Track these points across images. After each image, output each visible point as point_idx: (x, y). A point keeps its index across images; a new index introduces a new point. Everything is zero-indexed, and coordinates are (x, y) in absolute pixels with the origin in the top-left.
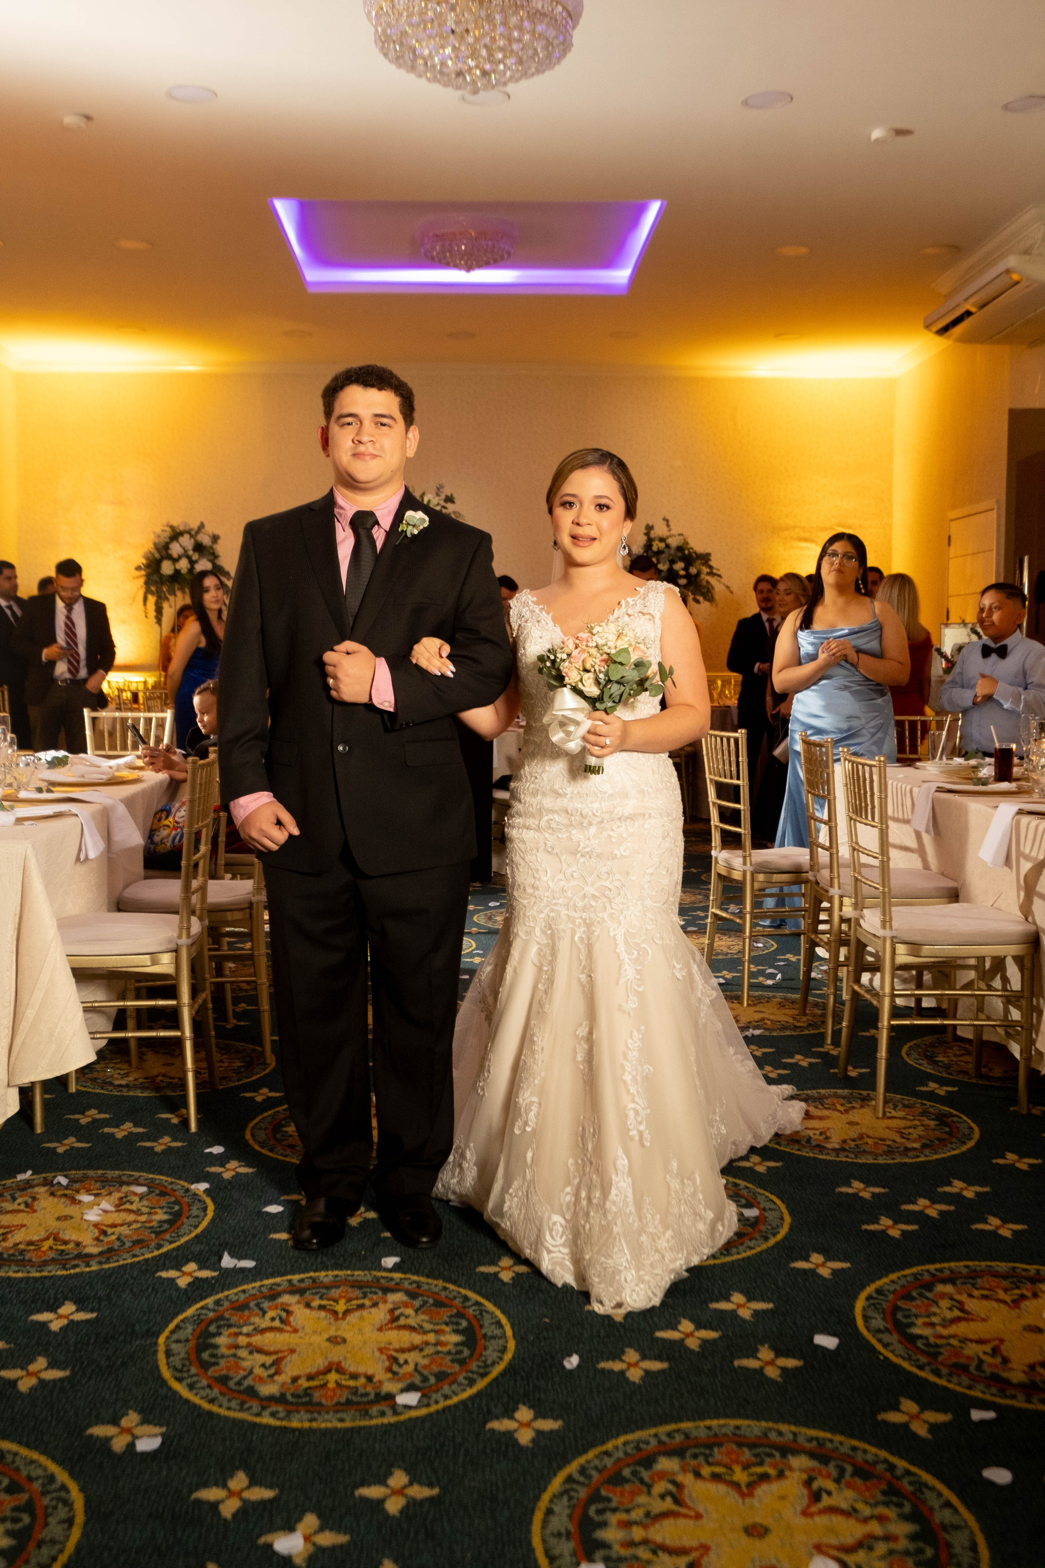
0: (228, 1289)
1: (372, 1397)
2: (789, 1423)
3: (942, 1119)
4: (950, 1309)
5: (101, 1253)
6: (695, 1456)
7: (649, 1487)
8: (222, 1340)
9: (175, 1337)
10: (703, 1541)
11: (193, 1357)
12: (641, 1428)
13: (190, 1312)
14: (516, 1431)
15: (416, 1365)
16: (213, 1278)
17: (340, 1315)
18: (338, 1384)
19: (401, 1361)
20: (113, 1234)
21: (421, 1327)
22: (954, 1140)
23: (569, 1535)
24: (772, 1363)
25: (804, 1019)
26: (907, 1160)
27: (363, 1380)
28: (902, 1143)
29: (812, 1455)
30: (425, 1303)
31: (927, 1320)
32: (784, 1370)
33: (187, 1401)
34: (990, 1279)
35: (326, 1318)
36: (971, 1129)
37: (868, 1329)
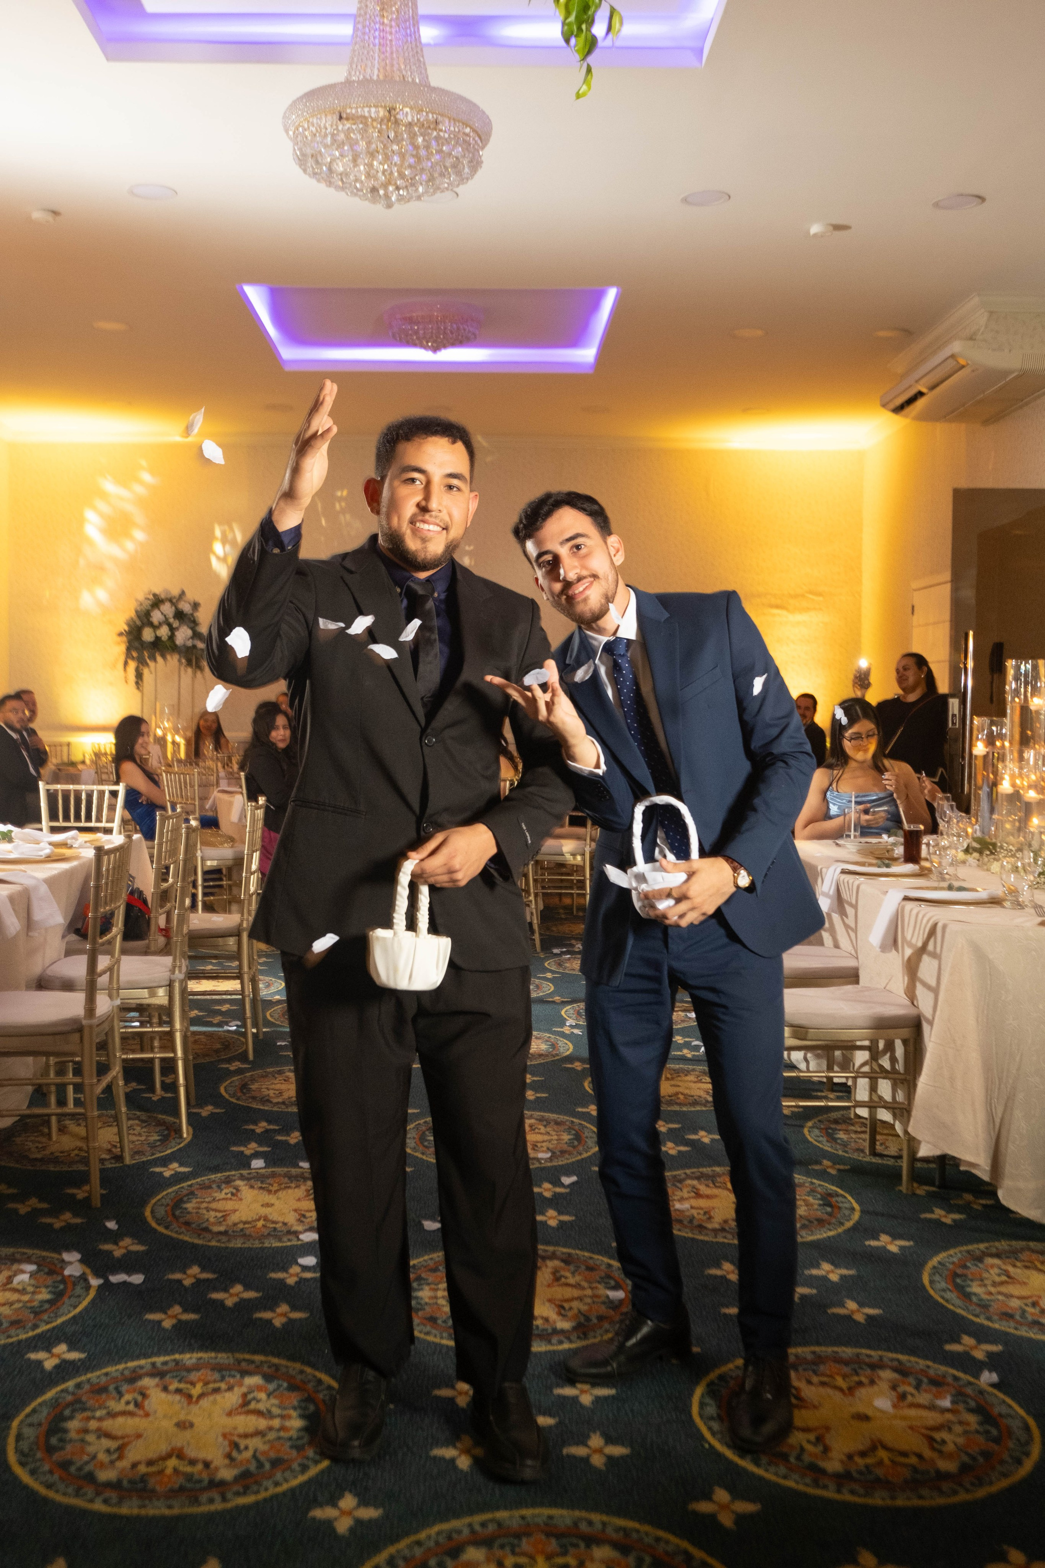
0: (92, 1372)
1: (206, 1482)
2: (602, 1512)
3: (826, 1199)
6: (502, 1547)
8: (73, 1425)
9: (29, 1420)
11: (42, 1441)
12: (457, 1516)
13: (50, 1395)
14: (336, 1519)
15: (255, 1451)
16: (80, 1360)
17: (194, 1399)
18: (176, 1470)
19: (242, 1447)
21: (269, 1412)
22: (834, 1220)
24: (600, 1451)
27: (200, 1466)
29: (615, 1545)
30: (279, 1386)
32: (610, 1459)
33: (26, 1487)
34: (833, 1365)
35: (180, 1401)
36: (853, 1209)
37: (701, 1416)
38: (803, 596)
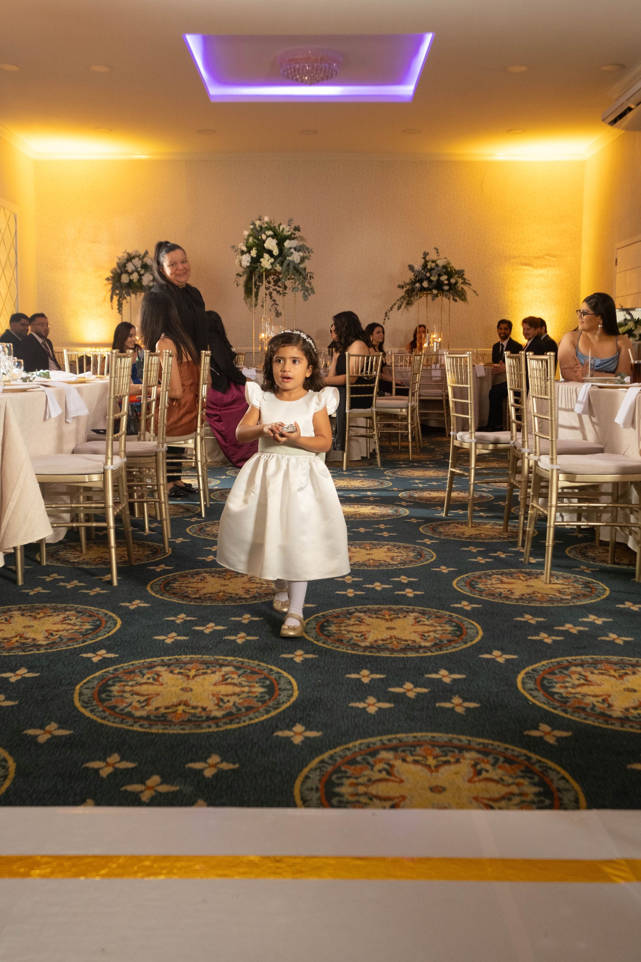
0: (123, 663)
1: (204, 718)
2: (467, 735)
3: (587, 585)
4: (579, 679)
5: (47, 645)
6: (404, 751)
7: (372, 766)
8: (115, 689)
9: (86, 686)
10: (402, 794)
11: (96, 696)
12: (372, 736)
13: (97, 674)
14: (292, 737)
15: (234, 703)
16: (115, 657)
17: (191, 677)
18: (184, 711)
19: (226, 701)
20: (57, 635)
21: (241, 684)
22: (593, 595)
23: (317, 789)
24: (460, 705)
25: (506, 534)
26: (562, 605)
27: (200, 710)
28: (559, 596)
29: (479, 751)
30: (245, 672)
31: (563, 685)
32: (467, 709)
33: (88, 718)
34: (606, 664)
35: (182, 678)
36: (605, 590)
37: (524, 689)
38: (543, 257)
